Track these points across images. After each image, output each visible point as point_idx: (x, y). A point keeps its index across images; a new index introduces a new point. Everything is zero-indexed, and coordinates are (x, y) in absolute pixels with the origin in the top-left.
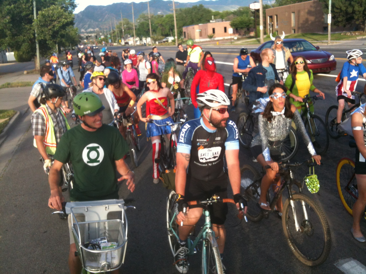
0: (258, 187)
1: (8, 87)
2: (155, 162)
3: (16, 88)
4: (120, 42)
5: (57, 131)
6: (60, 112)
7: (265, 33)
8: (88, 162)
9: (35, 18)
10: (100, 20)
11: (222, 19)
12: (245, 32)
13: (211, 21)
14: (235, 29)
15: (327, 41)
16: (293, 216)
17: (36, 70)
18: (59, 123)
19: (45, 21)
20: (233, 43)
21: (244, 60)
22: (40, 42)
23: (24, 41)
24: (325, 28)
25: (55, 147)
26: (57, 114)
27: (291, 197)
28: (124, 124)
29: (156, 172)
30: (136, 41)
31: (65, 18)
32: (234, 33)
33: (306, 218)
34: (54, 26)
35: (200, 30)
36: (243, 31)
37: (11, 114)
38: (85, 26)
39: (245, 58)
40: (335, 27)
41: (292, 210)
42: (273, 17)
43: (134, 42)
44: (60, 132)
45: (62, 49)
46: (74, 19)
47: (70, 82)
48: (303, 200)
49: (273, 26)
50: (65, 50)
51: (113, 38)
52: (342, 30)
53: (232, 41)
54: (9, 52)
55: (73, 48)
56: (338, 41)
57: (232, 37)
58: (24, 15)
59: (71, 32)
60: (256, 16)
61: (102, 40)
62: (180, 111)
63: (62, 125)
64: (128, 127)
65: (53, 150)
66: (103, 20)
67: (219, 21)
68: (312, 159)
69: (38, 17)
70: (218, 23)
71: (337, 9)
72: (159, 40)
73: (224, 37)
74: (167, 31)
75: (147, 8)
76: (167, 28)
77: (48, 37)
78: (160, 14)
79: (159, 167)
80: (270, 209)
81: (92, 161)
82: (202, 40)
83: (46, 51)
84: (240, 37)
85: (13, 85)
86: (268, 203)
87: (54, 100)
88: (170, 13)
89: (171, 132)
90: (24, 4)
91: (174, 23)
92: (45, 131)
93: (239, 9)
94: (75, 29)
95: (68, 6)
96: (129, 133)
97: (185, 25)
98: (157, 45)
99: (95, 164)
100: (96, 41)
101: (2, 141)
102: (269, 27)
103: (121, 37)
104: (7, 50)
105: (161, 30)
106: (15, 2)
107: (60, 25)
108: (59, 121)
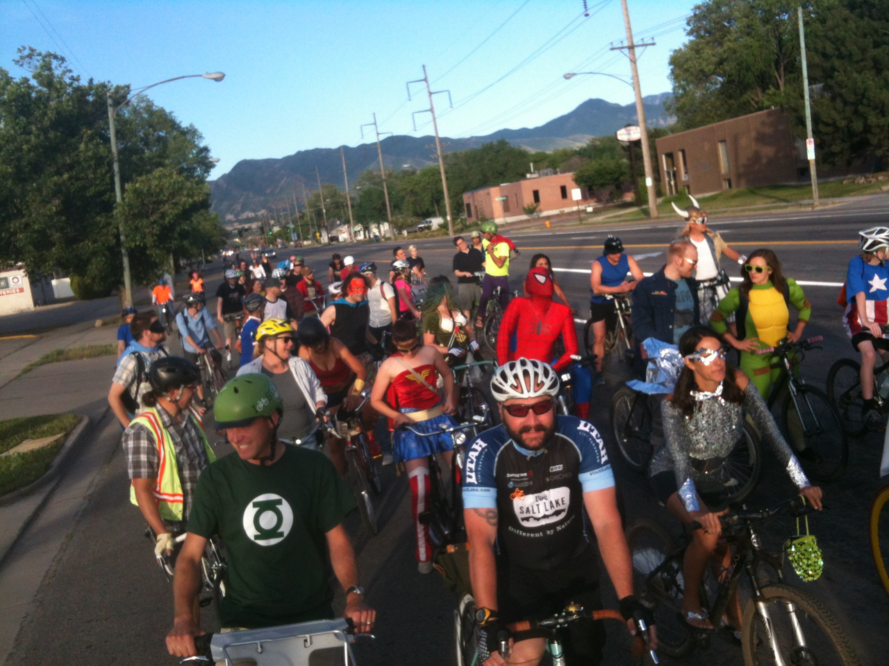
0: (677, 572)
1: (58, 360)
2: (418, 522)
3: (77, 362)
4: (318, 238)
5: (183, 464)
6: (190, 420)
7: (659, 193)
8: (257, 537)
9: (119, 199)
10: (268, 191)
11: (555, 168)
12: (611, 193)
13: (528, 176)
14: (587, 188)
15: (810, 201)
16: (768, 640)
18: (189, 446)
19: (143, 204)
20: (584, 222)
21: (615, 264)
22: (132, 254)
23: (94, 254)
24: (803, 171)
25: (180, 502)
26: (183, 425)
27: (758, 594)
28: (340, 435)
29: (424, 545)
30: (355, 232)
31: (188, 195)
32: (584, 197)
33: (802, 643)
34: (163, 216)
35: (505, 198)
36: (605, 193)
37: (68, 424)
38: (234, 207)
39: (617, 259)
40: (826, 167)
41: (765, 625)
42: (674, 155)
43: (350, 234)
44: (192, 467)
45: (182, 262)
46: (208, 195)
47: (206, 340)
48: (787, 599)
49: (677, 174)
50: (190, 265)
51: (300, 228)
52: (845, 172)
53: (583, 215)
54: (58, 278)
55: (209, 258)
56: (837, 200)
57: (582, 207)
58: (91, 194)
59: (203, 223)
60: (633, 156)
61: (275, 236)
62: (472, 394)
63: (196, 450)
64: (349, 439)
65: (177, 509)
66: (277, 192)
67: (547, 174)
69: (125, 196)
70: (544, 179)
71: (827, 124)
72: (409, 226)
73: (562, 210)
74: (426, 204)
75: (377, 155)
76: (427, 198)
77: (149, 241)
78: (408, 169)
79: (431, 533)
80: (711, 627)
81: (264, 534)
82: (510, 219)
83: (145, 273)
84: (599, 206)
85: (71, 354)
86: (705, 610)
87: (173, 394)
88: (430, 164)
89: (454, 449)
90: (92, 170)
91: (442, 186)
92: (155, 465)
93: (592, 142)
94: (213, 216)
95: (194, 165)
96: (354, 453)
97: (466, 188)
98: (403, 238)
99: (273, 541)
100: (261, 239)
101: (48, 488)
102: (667, 179)
103: (320, 227)
104: (54, 273)
105: (412, 203)
106: (70, 167)
107: (176, 212)
108: (189, 441)
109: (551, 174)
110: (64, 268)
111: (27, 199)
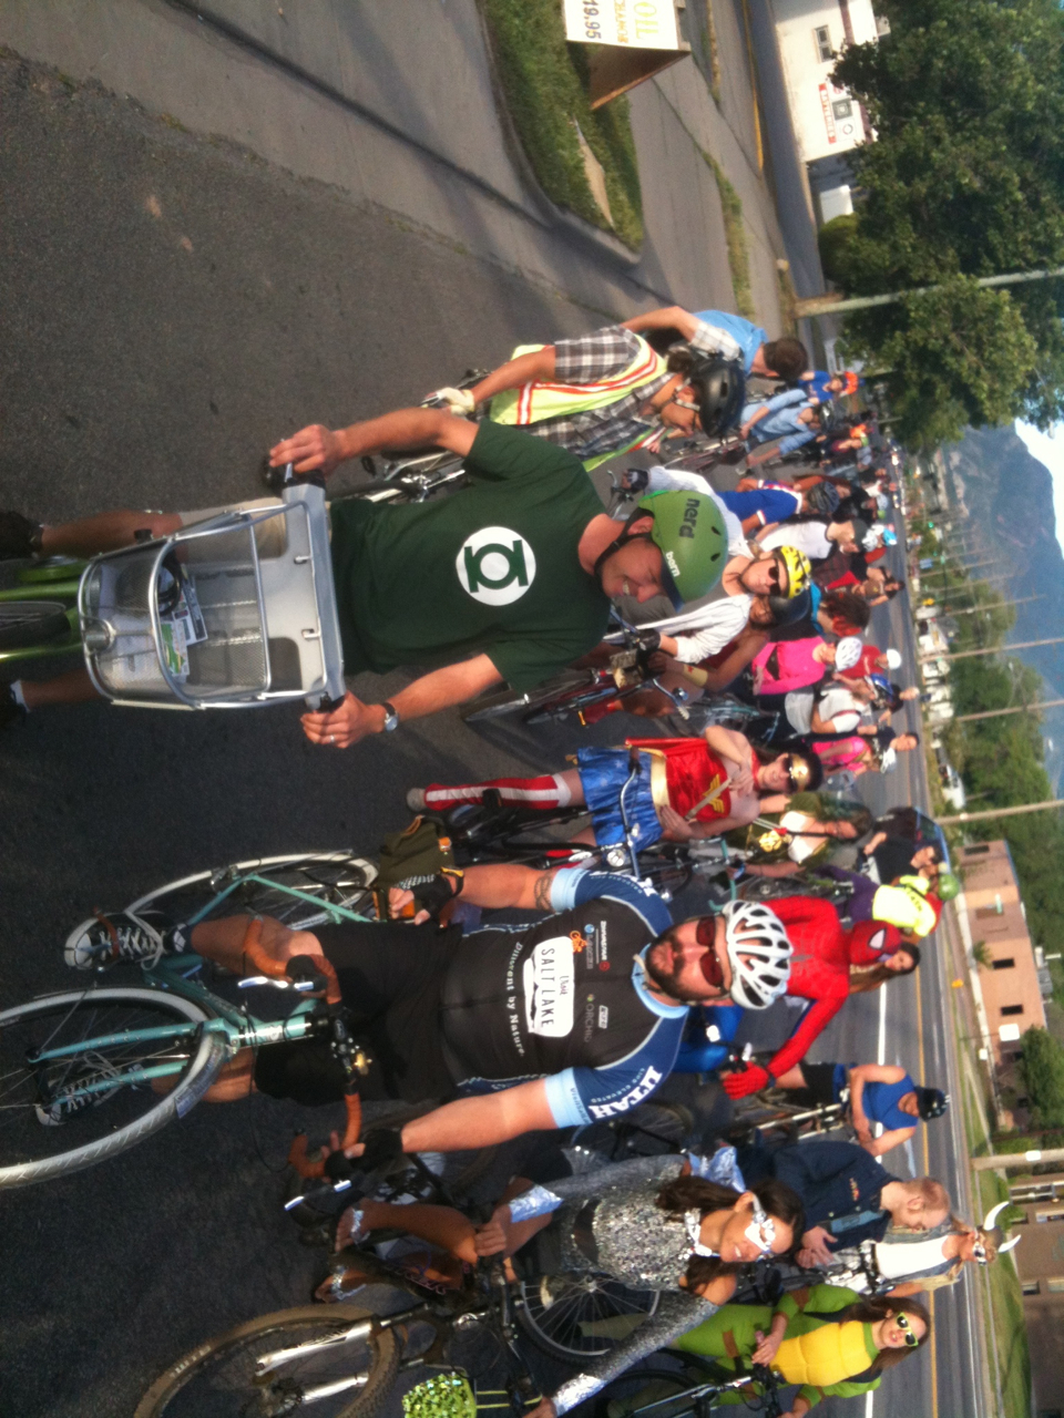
1: (724, 207)
2: (485, 788)
3: (722, 237)
4: (925, 603)
5: (577, 422)
6: (643, 429)
7: (1014, 1172)
8: (468, 550)
9: (983, 282)
10: (1000, 519)
11: (1053, 995)
12: (1011, 1091)
13: (1039, 950)
14: (1018, 1050)
16: (314, 1338)
17: (793, 301)
18: (604, 429)
19: (976, 321)
20: (962, 1044)
21: (900, 1105)
22: (896, 308)
23: (895, 248)
25: (519, 420)
26: (637, 419)
27: (383, 1323)
28: (616, 656)
29: (450, 798)
30: (935, 663)
31: (992, 392)
32: (1003, 1046)
33: (310, 1396)
34: (958, 353)
35: (1000, 910)
36: (1013, 1081)
37: (628, 231)
38: (972, 464)
39: (908, 1108)
41: (337, 1333)
43: (932, 654)
44: (572, 436)
45: (880, 387)
46: (995, 423)
47: (761, 438)
49: (1047, 1203)
51: (939, 572)
53: (973, 1043)
54: (853, 195)
55: (888, 430)
57: (987, 1041)
58: (991, 237)
59: (945, 417)
61: (925, 532)
62: (682, 869)
63: (598, 441)
64: (609, 672)
65: (507, 417)
66: (1001, 533)
67: (1042, 982)
68: (536, 1396)
69: (989, 291)
70: (1035, 976)
72: (948, 751)
73: (982, 1007)
74: (985, 779)
76: (998, 779)
77: (916, 334)
78: (1044, 746)
79: (468, 807)
80: (338, 1247)
81: (473, 563)
82: (964, 920)
83: (866, 330)
84: (990, 1070)
85: (734, 226)
86: (365, 1238)
87: (687, 394)
88: (1053, 785)
89: (599, 847)
90: (1030, 237)
91: (1017, 804)
92: (575, 380)
94: (958, 431)
95: (1041, 398)
96: (587, 680)
97: (1017, 851)
98: (928, 743)
99: (463, 577)
100: (921, 511)
101: (531, 210)
102: (1038, 1186)
103: (943, 604)
104: (859, 188)
105: (986, 756)
106: (1034, 203)
107: (965, 374)
108: (610, 429)
109: (1042, 989)
110: (870, 205)
111: (981, 138)
